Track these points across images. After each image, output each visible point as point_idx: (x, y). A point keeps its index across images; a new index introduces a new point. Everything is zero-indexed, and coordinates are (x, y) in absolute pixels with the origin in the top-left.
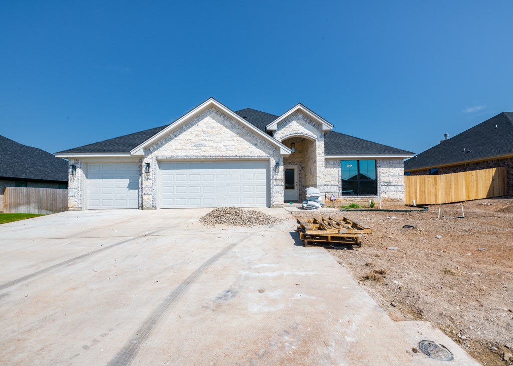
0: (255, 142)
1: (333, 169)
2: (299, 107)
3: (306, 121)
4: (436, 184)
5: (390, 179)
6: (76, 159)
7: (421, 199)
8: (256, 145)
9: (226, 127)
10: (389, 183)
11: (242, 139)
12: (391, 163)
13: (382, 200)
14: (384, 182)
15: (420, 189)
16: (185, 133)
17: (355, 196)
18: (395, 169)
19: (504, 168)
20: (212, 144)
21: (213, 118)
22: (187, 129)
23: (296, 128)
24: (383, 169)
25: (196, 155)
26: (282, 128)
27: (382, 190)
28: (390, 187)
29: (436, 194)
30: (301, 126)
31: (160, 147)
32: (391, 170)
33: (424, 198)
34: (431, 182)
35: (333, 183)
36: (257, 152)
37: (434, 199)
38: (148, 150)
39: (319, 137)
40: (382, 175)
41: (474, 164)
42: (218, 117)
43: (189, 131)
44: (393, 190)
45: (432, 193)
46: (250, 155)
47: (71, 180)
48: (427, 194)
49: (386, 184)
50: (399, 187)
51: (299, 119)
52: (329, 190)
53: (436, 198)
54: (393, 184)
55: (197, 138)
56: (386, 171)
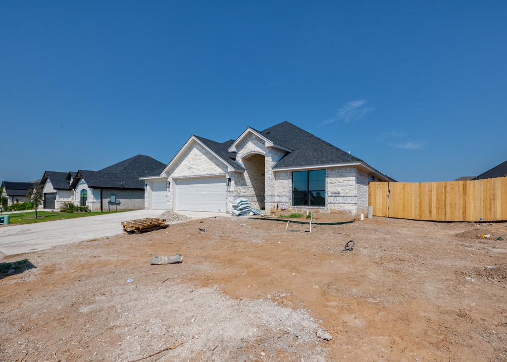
0: (218, 163)
1: (284, 181)
2: (249, 130)
3: (258, 140)
4: (465, 193)
5: (339, 189)
6: (147, 180)
7: (438, 213)
8: (218, 165)
10: (337, 194)
11: (211, 162)
12: (341, 172)
13: (329, 212)
14: (332, 193)
15: (438, 200)
16: (184, 160)
17: (303, 207)
18: (344, 179)
20: (196, 167)
21: (197, 149)
23: (251, 148)
24: (331, 179)
25: (189, 174)
26: (242, 148)
27: (329, 201)
28: (338, 198)
29: (465, 207)
30: (254, 146)
31: (174, 171)
32: (340, 179)
33: (443, 213)
34: (457, 190)
35: (284, 193)
36: (218, 171)
37: (461, 214)
38: (169, 174)
39: (267, 153)
40: (329, 185)
43: (186, 159)
44: (342, 202)
45: (457, 206)
46: (215, 173)
48: (448, 207)
49: (334, 195)
50: (349, 198)
51: (253, 139)
52: (281, 201)
53: (464, 212)
54: (341, 195)
55: (189, 163)
56: (334, 181)
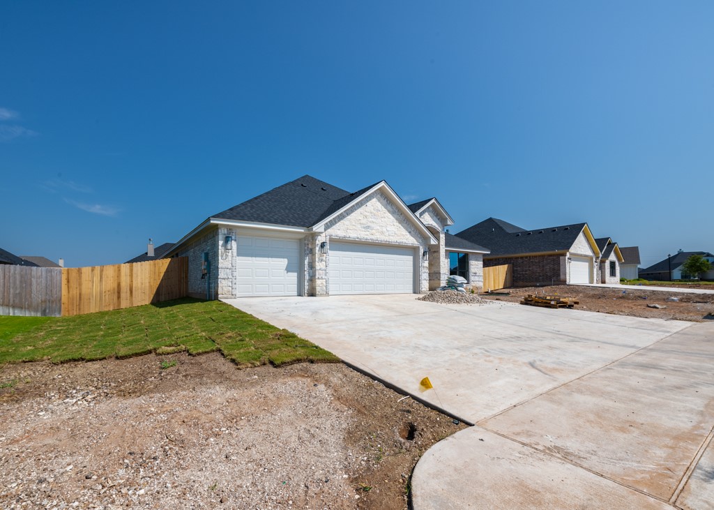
2: (434, 201)
5: (476, 270)
6: (230, 228)
8: (410, 232)
9: (389, 211)
11: (400, 225)
12: (476, 257)
14: (473, 273)
16: (356, 212)
18: (478, 262)
19: (511, 265)
20: (378, 227)
21: (379, 201)
22: (358, 208)
24: (472, 262)
25: (366, 237)
27: (472, 280)
28: (476, 277)
30: (431, 219)
31: (334, 225)
32: (476, 263)
36: (410, 240)
40: (472, 267)
41: (488, 260)
42: (382, 200)
43: (359, 210)
46: (406, 242)
47: (222, 256)
49: (474, 275)
55: (366, 219)
56: (474, 264)
